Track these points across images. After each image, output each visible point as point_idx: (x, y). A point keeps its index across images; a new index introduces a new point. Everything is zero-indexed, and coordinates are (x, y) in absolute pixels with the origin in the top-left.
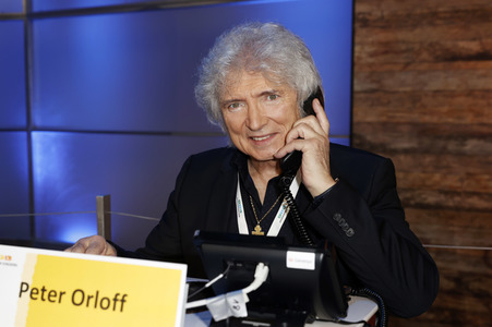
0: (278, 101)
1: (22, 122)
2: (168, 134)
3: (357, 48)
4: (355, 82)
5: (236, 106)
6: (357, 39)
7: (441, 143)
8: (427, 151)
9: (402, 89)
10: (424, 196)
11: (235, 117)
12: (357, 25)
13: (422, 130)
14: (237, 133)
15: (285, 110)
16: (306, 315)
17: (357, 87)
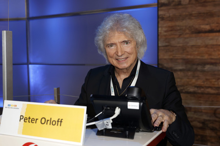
0: (129, 45)
3: (160, 29)
4: (159, 42)
5: (111, 46)
6: (160, 25)
7: (195, 67)
8: (189, 70)
9: (178, 45)
10: (188, 88)
11: (111, 51)
12: (159, 20)
13: (187, 62)
14: (111, 57)
17: (160, 45)
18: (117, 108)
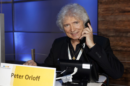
0: (78, 24)
1: (12, 30)
2: (50, 32)
3: (99, 10)
4: (99, 18)
5: (67, 26)
6: (99, 7)
7: (121, 34)
8: (118, 36)
9: (111, 20)
10: (117, 48)
11: (67, 29)
12: (99, 4)
13: (116, 31)
14: (68, 33)
15: (80, 26)
16: (88, 81)
17: (99, 20)
18: (76, 68)
